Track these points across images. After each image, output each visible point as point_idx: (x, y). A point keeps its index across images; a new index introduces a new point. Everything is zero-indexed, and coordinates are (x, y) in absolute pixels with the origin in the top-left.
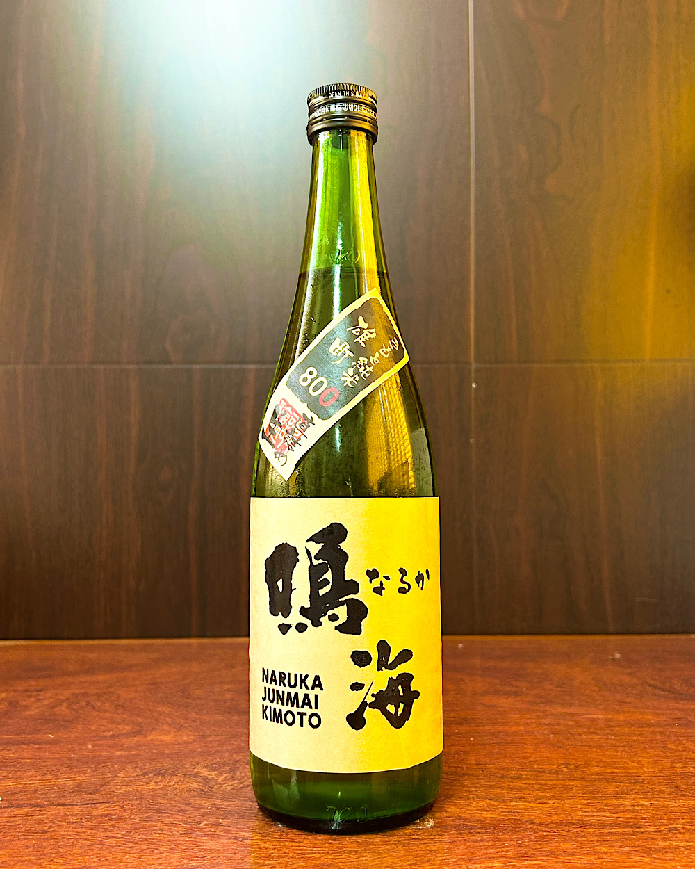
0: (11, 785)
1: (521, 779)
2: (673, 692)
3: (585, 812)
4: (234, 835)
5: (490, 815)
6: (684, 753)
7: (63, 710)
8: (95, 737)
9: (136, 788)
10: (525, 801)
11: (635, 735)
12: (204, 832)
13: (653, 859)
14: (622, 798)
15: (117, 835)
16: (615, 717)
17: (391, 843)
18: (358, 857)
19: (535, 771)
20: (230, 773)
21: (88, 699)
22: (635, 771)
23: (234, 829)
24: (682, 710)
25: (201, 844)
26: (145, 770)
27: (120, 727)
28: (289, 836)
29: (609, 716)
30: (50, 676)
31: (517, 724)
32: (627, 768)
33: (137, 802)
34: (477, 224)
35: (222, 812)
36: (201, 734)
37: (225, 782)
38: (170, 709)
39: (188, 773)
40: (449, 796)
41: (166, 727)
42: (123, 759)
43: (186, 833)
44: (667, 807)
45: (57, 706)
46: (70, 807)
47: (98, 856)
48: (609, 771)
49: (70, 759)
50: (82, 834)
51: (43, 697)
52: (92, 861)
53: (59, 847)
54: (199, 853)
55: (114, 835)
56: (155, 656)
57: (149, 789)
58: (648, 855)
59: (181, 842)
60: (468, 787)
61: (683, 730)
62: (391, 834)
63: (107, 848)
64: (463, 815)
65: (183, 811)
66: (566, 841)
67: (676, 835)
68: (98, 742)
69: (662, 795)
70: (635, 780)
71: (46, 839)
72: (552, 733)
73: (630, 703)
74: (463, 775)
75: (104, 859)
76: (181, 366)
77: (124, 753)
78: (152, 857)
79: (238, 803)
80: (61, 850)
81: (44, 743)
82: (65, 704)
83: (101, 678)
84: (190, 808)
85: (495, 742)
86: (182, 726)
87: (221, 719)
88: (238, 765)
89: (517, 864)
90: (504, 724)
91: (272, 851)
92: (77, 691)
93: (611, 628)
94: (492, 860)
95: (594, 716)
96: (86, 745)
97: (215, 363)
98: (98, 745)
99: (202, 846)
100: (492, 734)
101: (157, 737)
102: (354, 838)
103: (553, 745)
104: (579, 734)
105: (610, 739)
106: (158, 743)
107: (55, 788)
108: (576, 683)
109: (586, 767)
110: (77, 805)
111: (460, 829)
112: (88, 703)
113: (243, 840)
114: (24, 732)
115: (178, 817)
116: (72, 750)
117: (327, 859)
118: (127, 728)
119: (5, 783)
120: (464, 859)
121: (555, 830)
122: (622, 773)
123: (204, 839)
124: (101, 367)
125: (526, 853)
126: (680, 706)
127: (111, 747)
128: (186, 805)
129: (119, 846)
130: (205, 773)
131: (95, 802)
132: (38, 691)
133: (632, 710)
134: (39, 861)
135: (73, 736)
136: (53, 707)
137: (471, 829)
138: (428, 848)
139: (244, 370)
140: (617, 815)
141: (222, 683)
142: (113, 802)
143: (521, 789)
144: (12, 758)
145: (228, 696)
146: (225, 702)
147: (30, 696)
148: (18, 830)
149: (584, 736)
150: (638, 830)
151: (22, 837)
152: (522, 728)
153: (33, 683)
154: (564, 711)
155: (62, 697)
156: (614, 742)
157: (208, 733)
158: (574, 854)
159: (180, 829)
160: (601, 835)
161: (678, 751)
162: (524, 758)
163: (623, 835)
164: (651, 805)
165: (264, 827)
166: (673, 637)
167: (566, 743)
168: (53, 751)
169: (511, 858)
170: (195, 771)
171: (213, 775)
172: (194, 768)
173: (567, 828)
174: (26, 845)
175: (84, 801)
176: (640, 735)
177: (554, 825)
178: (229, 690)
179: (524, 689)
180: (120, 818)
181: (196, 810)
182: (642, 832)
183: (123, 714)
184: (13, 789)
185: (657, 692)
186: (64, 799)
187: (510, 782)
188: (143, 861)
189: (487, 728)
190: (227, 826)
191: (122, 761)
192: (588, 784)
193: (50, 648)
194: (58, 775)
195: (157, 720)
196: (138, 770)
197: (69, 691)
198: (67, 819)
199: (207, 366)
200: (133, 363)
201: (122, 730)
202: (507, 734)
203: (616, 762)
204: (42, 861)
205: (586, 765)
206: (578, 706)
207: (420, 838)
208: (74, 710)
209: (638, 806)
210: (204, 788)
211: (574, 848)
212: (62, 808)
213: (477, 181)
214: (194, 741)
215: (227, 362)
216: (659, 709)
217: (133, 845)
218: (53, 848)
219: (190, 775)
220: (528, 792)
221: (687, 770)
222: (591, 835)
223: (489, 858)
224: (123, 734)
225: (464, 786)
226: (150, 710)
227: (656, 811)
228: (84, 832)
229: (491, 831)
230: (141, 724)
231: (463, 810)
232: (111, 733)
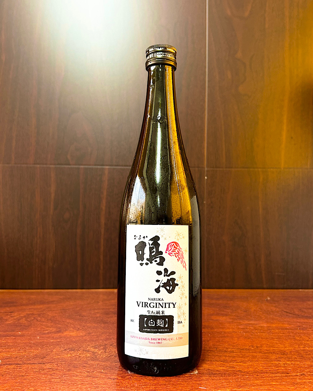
0: (5, 355)
1: (234, 352)
2: (295, 315)
3: (264, 367)
4: (110, 377)
5: (221, 368)
6: (303, 341)
7: (23, 321)
8: (40, 333)
9: (62, 356)
10: (237, 362)
11: (281, 333)
12: (96, 376)
13: (296, 388)
14: (279, 361)
15: (57, 377)
16: (271, 325)
17: (180, 380)
18: (166, 387)
19: (239, 349)
20: (104, 349)
21: (34, 316)
22: (283, 349)
23: (109, 374)
24: (299, 322)
25: (95, 381)
26: (65, 348)
27: (51, 329)
28: (135, 377)
29: (268, 325)
30: (15, 306)
31: (229, 328)
32: (279, 348)
33: (64, 362)
34: (208, 106)
35: (103, 367)
36: (88, 332)
37: (102, 354)
38: (72, 321)
39: (85, 350)
40: (203, 360)
41: (71, 329)
42: (54, 343)
43: (88, 376)
44: (298, 365)
45: (21, 319)
46: (33, 365)
47: (50, 386)
48: (272, 349)
49: (30, 343)
50: (40, 377)
51: (13, 315)
52: (47, 389)
53: (31, 383)
54: (95, 385)
55: (55, 377)
56: (62, 297)
57: (68, 357)
58: (293, 386)
59: (86, 380)
60: (211, 356)
61: (302, 331)
62: (179, 377)
63: (53, 383)
64: (210, 368)
65: (85, 366)
66: (257, 380)
67: (305, 377)
68: (42, 336)
69: (296, 360)
70: (283, 353)
71: (25, 379)
72: (245, 332)
73: (277, 319)
74: (208, 351)
75: (52, 388)
76: (75, 166)
77: (54, 341)
78: (74, 387)
79: (109, 363)
80: (32, 384)
81: (17, 336)
82: (24, 319)
83: (39, 307)
84: (88, 365)
85: (220, 336)
86: (79, 329)
87: (96, 325)
88: (107, 346)
89: (237, 390)
90: (222, 328)
91: (127, 384)
92: (29, 313)
93: (265, 286)
94: (226, 388)
95: (262, 325)
96: (36, 337)
97: (90, 165)
98: (42, 337)
99: (96, 382)
100: (218, 333)
101: (68, 333)
102: (164, 378)
103: (245, 338)
104: (257, 333)
105: (270, 335)
106: (69, 336)
107: (25, 356)
108: (252, 310)
109: (262, 347)
110: (36, 364)
111: (210, 375)
112: (34, 318)
113: (114, 379)
114: (7, 331)
115: (83, 369)
116: (30, 339)
117: (152, 388)
118: (54, 330)
119: (2, 354)
120: (213, 388)
121: (252, 375)
122: (278, 350)
123: (96, 379)
124: (38, 166)
125: (240, 385)
126: (299, 321)
127: (48, 338)
128: (86, 364)
129: (58, 382)
130: (92, 349)
131: (44, 362)
132: (10, 312)
133: (278, 322)
134: (23, 389)
135: (30, 333)
136: (19, 320)
137: (215, 374)
138: (197, 383)
139: (103, 168)
140: (277, 368)
141: (95, 309)
142: (53, 363)
143: (234, 357)
144: (3, 343)
145: (98, 315)
146: (97, 318)
147: (8, 315)
148: (11, 375)
149: (259, 334)
150: (287, 375)
151: (14, 378)
152: (231, 330)
153: (8, 309)
154: (249, 322)
155: (23, 316)
156: (272, 336)
157: (91, 332)
158: (261, 385)
159: (85, 374)
160: (272, 377)
161: (300, 340)
162: (234, 343)
163: (282, 377)
164: (292, 364)
165: (123, 373)
166: (292, 290)
167: (251, 337)
168: (22, 340)
169: (234, 387)
170: (88, 349)
171: (96, 350)
172: (87, 347)
173: (257, 374)
174: (16, 382)
175: (40, 362)
176: (283, 333)
177: (251, 373)
178: (97, 313)
179: (229, 313)
180: (57, 369)
181: (91, 366)
182: (289, 376)
183: (51, 323)
184: (6, 357)
185: (288, 314)
186: (30, 361)
187: (229, 354)
188: (70, 389)
189: (216, 330)
190: (106, 373)
191: (54, 344)
192: (263, 354)
193: (12, 293)
194: (25, 351)
195: (67, 326)
196: (62, 348)
197: (25, 313)
198: (33, 370)
199: (86, 167)
200: (53, 164)
201: (52, 330)
202: (225, 333)
203: (274, 345)
204: (24, 389)
205: (261, 346)
206: (254, 320)
207: (193, 378)
208: (28, 321)
209: (286, 364)
210: (93, 356)
211: (260, 383)
212: (30, 365)
213: (209, 87)
214: (85, 335)
215: (96, 165)
216: (290, 322)
217: (64, 382)
218: (29, 383)
219: (86, 350)
220: (237, 358)
221: (306, 349)
222: (267, 377)
223: (224, 387)
224: (53, 332)
225: (209, 356)
226: (64, 321)
227: (294, 366)
228: (41, 376)
229: (223, 375)
230: (60, 327)
231: (210, 366)
232: (47, 332)
